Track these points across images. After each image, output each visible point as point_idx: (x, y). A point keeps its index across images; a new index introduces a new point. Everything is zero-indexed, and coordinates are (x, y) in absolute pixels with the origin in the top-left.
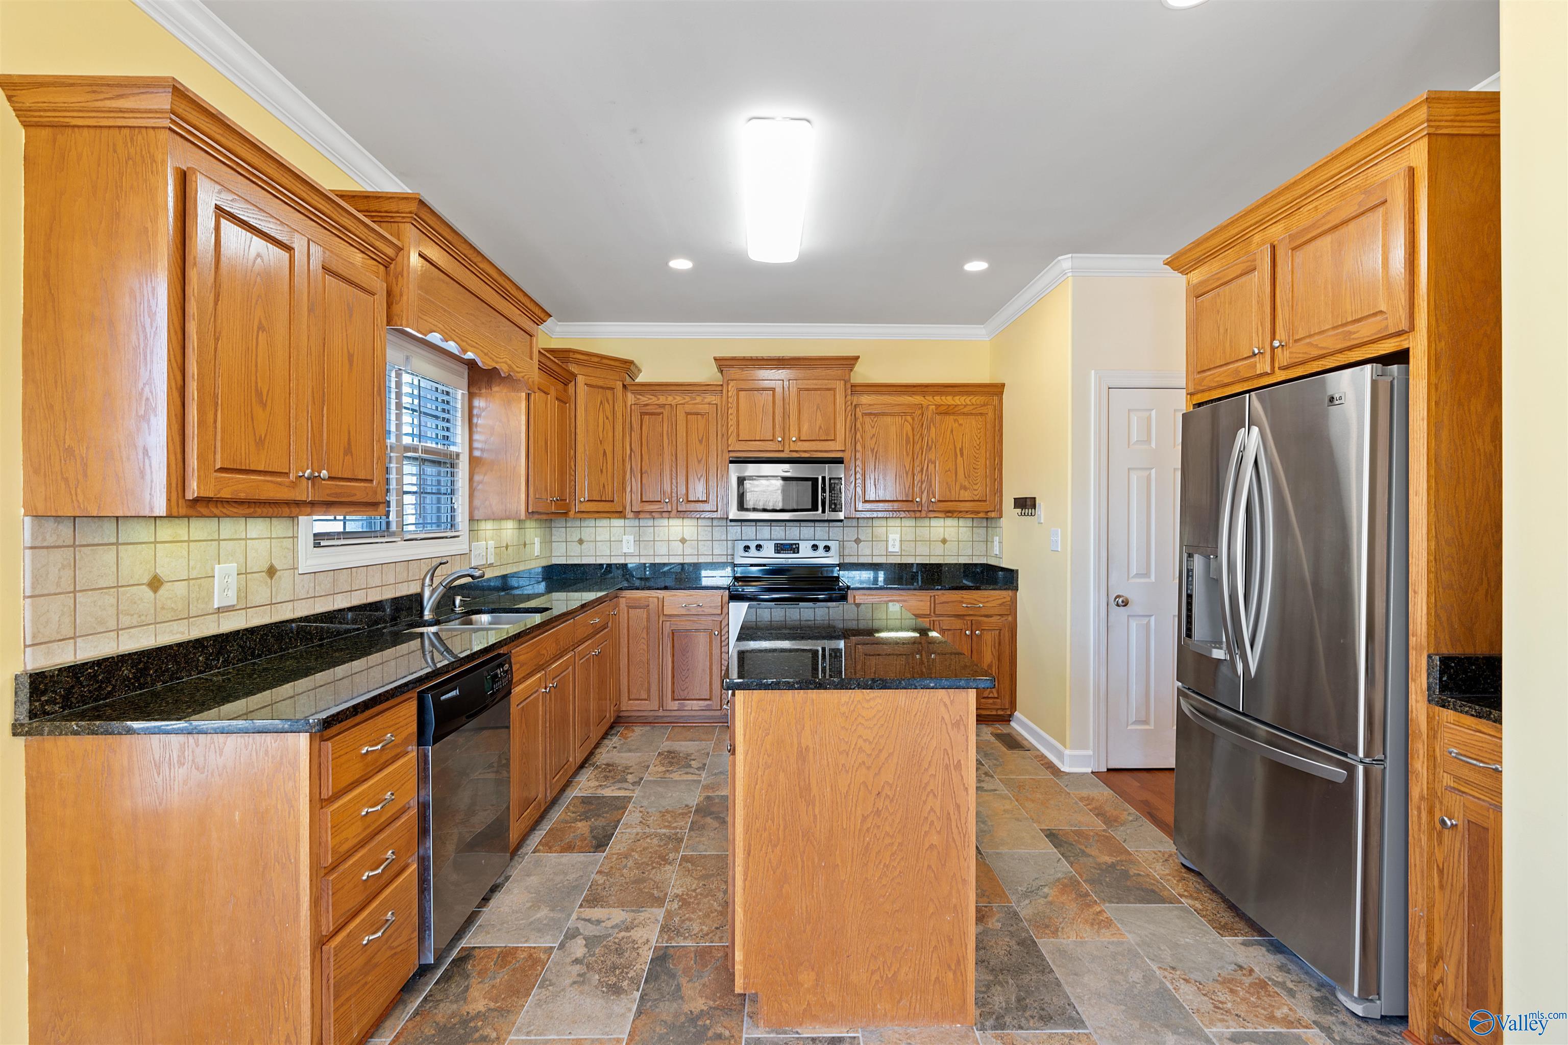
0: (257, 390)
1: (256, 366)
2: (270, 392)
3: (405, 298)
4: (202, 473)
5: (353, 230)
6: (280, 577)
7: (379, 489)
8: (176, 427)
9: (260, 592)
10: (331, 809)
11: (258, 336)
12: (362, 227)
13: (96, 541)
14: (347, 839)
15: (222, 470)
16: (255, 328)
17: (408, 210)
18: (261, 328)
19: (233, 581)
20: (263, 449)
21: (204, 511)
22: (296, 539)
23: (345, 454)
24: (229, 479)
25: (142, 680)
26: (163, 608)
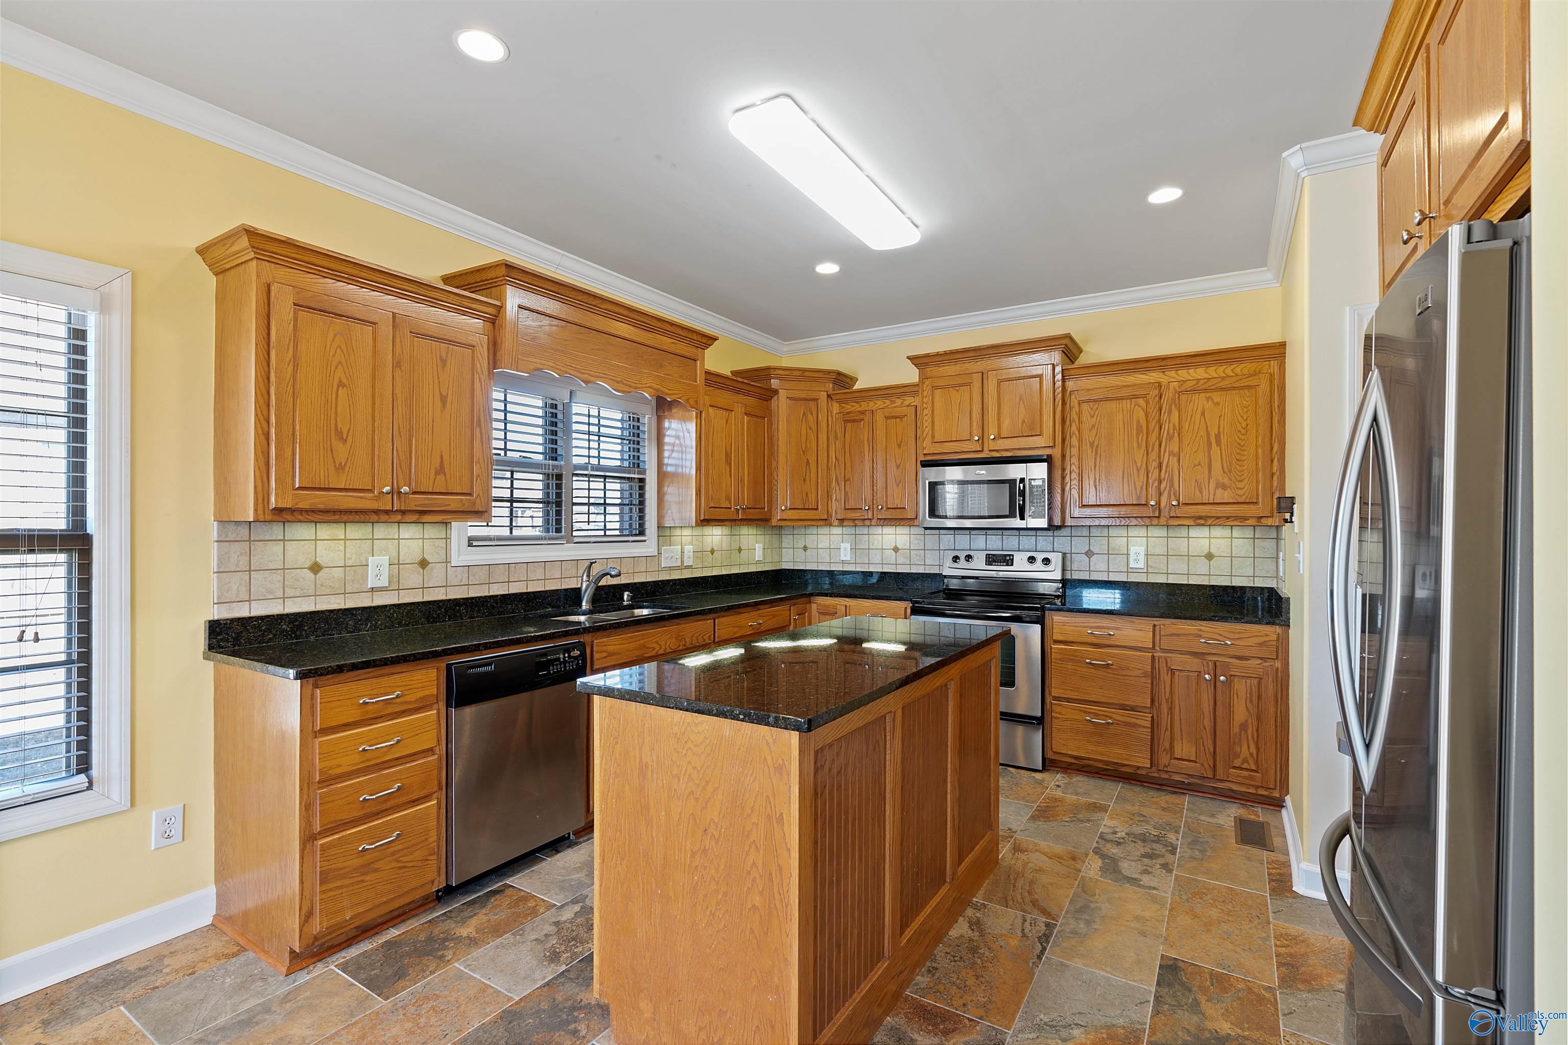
0: (336, 429)
1: (336, 413)
2: (351, 432)
3: (503, 345)
4: (280, 491)
5: (445, 299)
6: (432, 568)
7: (478, 500)
8: (262, 460)
9: (413, 578)
10: (320, 739)
11: (337, 391)
12: (452, 296)
13: (267, 538)
14: (340, 766)
15: (300, 488)
16: (335, 386)
17: (501, 274)
18: (341, 384)
19: (385, 570)
20: (344, 473)
21: (290, 517)
22: (449, 540)
23: (437, 473)
24: (307, 494)
25: (298, 633)
26: (322, 585)
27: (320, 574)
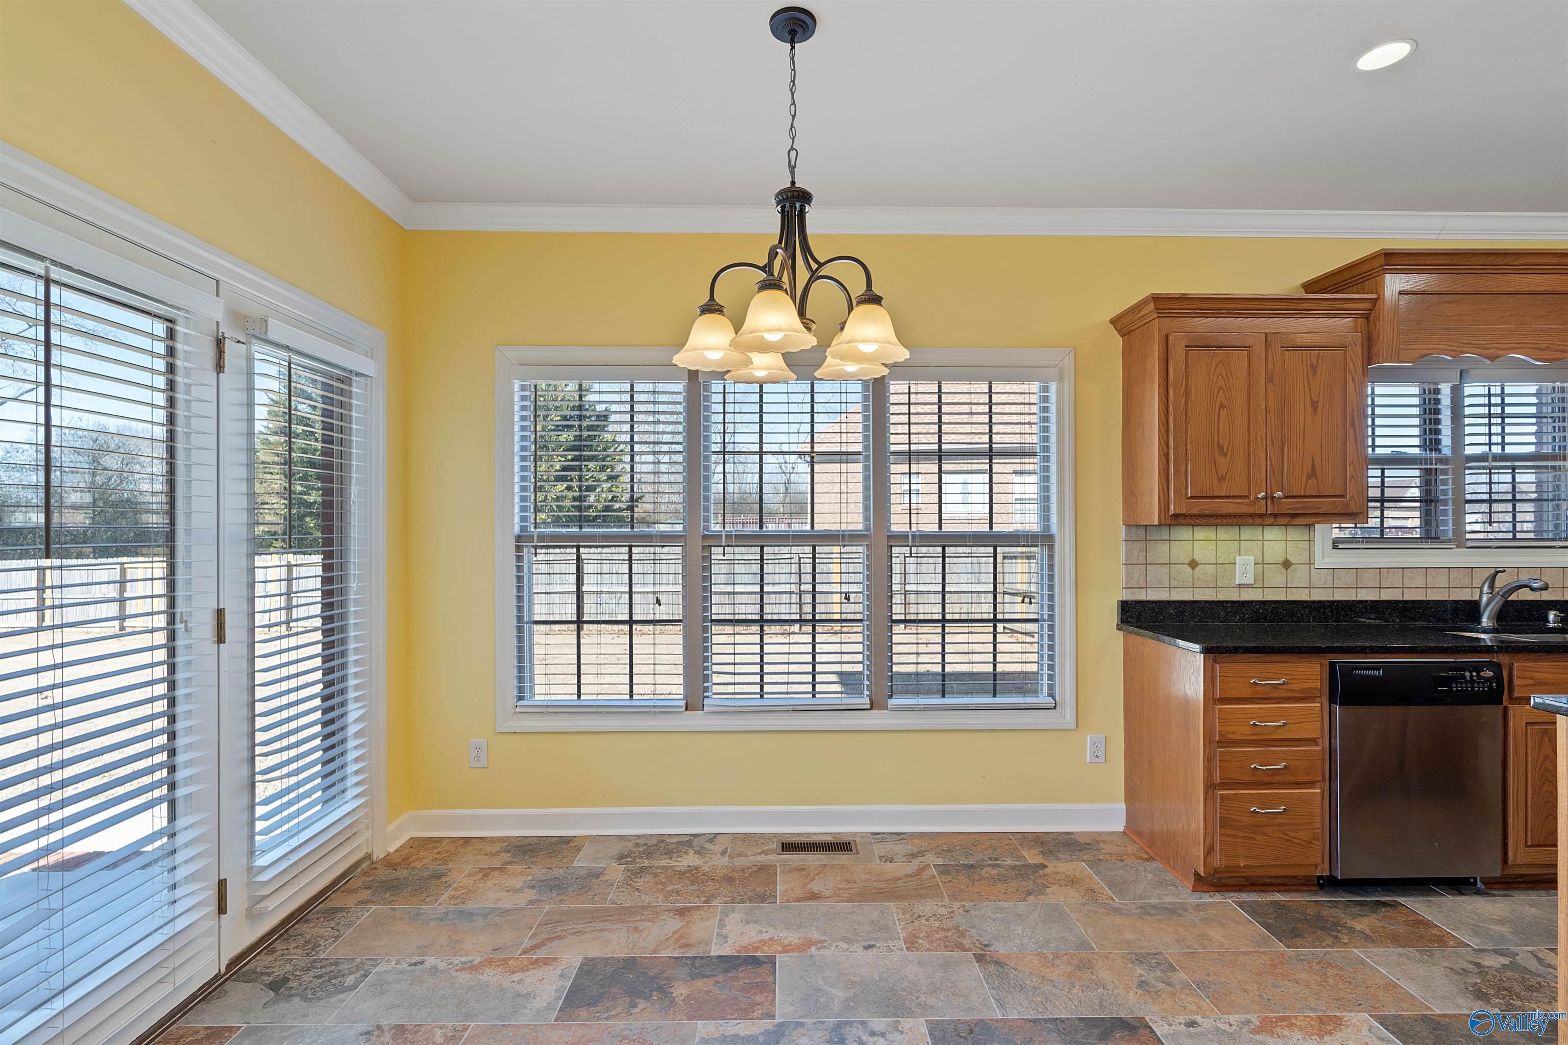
0: (1219, 446)
1: (1218, 430)
2: (1230, 446)
3: (1381, 339)
4: (1177, 500)
5: (1315, 308)
6: (1295, 569)
7: (1352, 502)
8: (1163, 476)
9: (1277, 577)
10: (1219, 707)
11: (1219, 413)
12: (1323, 302)
13: (1157, 538)
14: (1234, 733)
15: (1192, 497)
16: (1217, 408)
17: (1378, 265)
18: (1222, 406)
19: (1251, 569)
20: (1225, 482)
21: (1183, 522)
22: (1312, 542)
23: (1309, 477)
24: (1197, 502)
25: (1181, 617)
26: (1198, 579)
27: (1197, 569)
